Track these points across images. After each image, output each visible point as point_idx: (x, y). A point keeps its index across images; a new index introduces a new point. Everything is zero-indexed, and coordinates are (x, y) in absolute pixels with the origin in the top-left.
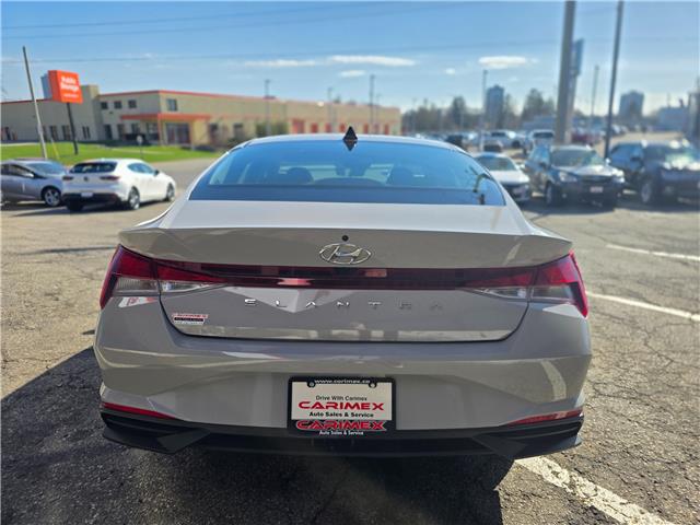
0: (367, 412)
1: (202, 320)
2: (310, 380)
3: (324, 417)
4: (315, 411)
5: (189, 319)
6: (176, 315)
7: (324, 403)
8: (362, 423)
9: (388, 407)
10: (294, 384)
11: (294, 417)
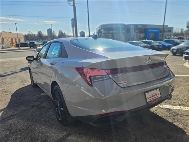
0: (157, 96)
1: (126, 83)
2: (148, 92)
3: (152, 99)
4: (150, 99)
5: (123, 83)
6: (119, 83)
7: (151, 96)
8: (157, 98)
9: (160, 94)
10: (146, 93)
11: (148, 101)
